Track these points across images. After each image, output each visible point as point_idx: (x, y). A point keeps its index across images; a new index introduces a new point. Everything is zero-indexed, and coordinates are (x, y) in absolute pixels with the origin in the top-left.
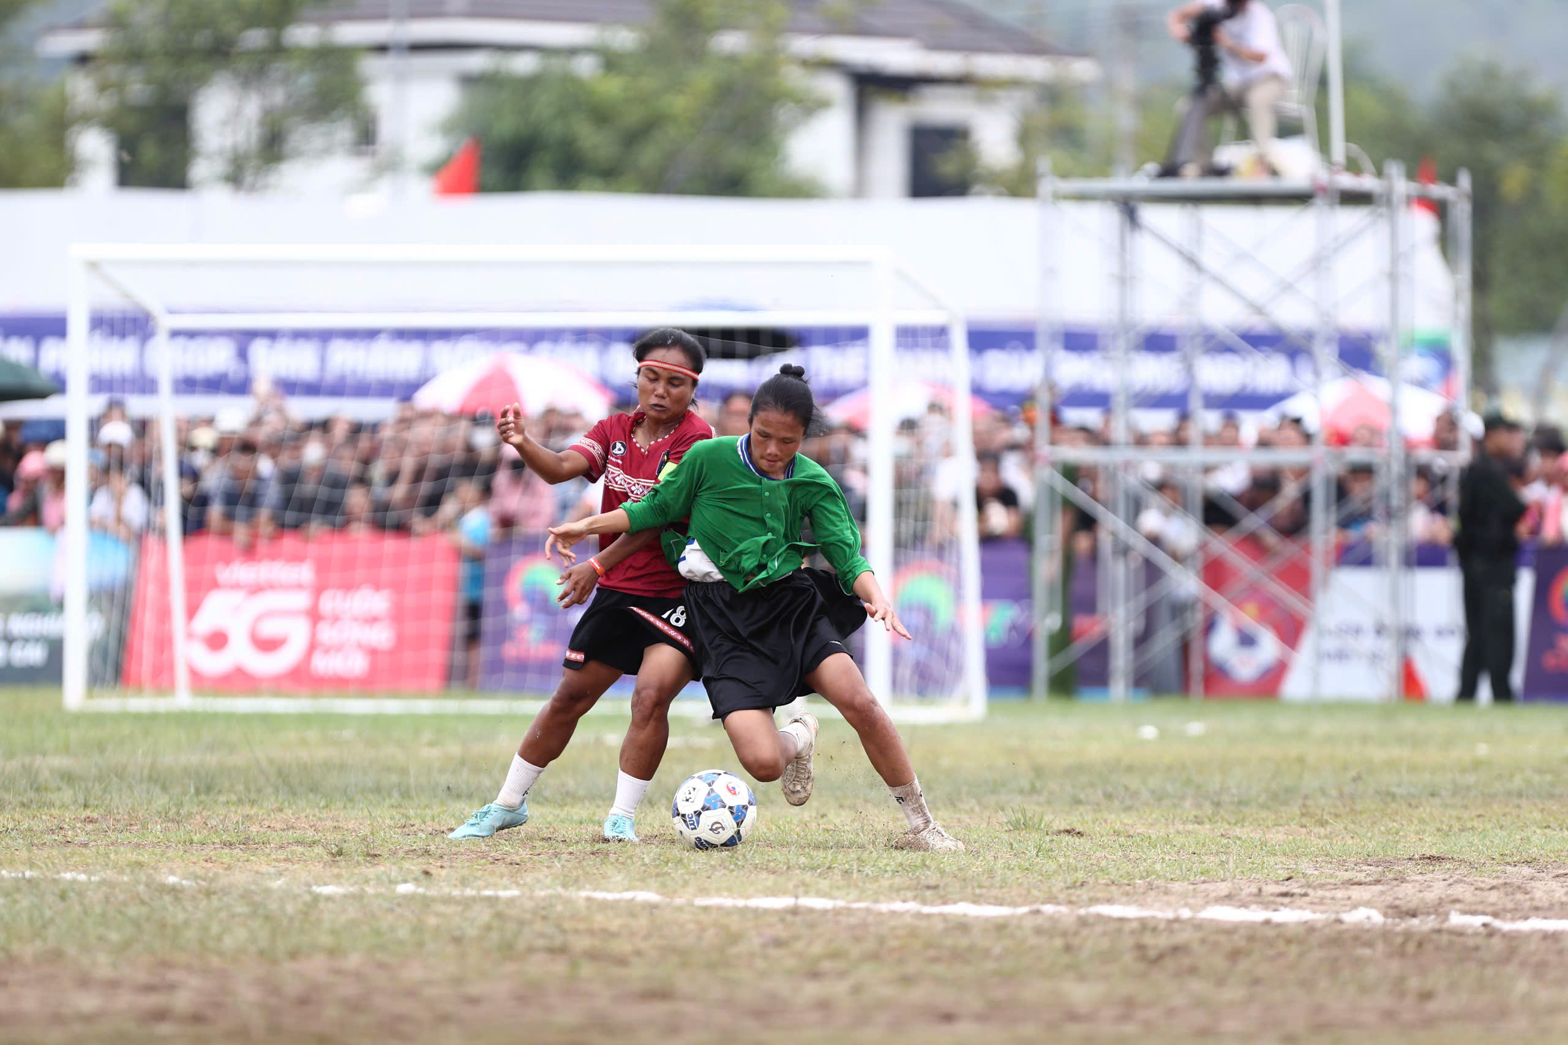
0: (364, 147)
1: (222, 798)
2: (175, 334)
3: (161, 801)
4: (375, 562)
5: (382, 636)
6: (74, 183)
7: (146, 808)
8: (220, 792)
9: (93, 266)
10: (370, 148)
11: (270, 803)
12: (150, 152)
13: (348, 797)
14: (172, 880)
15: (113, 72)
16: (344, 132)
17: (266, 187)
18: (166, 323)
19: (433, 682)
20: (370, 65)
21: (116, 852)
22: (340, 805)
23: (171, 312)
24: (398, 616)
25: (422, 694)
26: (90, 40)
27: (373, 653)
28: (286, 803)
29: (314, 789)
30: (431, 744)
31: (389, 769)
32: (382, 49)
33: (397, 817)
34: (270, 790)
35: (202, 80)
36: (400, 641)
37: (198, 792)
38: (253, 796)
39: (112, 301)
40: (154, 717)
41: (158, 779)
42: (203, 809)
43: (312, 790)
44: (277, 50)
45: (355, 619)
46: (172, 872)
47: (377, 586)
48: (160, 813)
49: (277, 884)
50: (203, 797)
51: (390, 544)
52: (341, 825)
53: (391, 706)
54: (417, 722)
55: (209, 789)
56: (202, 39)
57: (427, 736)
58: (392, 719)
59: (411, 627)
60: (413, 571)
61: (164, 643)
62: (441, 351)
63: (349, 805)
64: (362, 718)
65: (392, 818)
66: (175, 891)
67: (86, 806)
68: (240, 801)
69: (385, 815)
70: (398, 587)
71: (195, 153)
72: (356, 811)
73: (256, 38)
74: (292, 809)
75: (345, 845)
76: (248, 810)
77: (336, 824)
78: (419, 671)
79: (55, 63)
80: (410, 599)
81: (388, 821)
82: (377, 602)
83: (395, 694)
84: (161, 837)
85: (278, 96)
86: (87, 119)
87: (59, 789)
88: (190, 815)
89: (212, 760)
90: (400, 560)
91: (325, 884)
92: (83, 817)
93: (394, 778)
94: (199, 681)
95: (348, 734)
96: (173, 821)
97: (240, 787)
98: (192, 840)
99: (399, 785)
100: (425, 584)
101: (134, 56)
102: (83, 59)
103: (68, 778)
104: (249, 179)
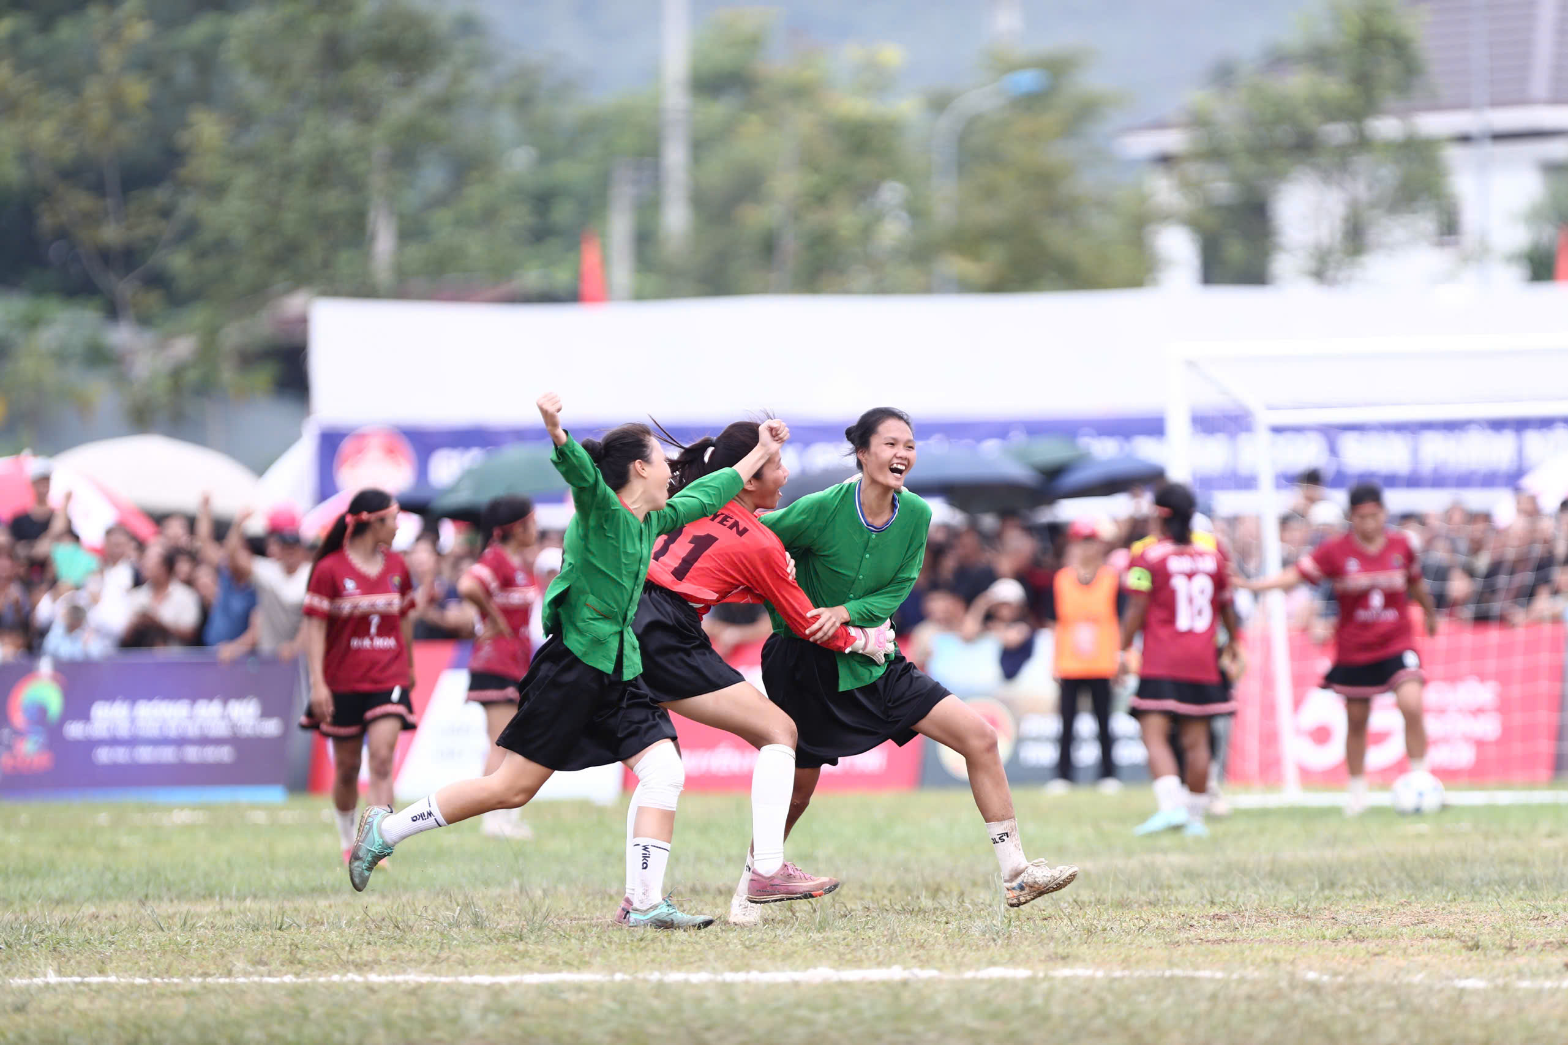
0: (1446, 238)
1: (1348, 893)
2: (1277, 430)
3: (1286, 897)
4: (1479, 654)
5: (1489, 727)
6: (1154, 282)
7: (1273, 904)
8: (1343, 887)
9: (1191, 364)
10: (1453, 238)
11: (1395, 898)
12: (1235, 250)
13: (1474, 888)
14: (1311, 976)
15: (1194, 170)
16: (1426, 223)
17: (1349, 279)
18: (1265, 418)
19: (1544, 773)
20: (1454, 155)
21: (1251, 948)
22: (1467, 897)
23: (1270, 408)
24: (1504, 707)
25: (1532, 785)
26: (1173, 141)
27: (1480, 744)
28: (1413, 897)
29: (1438, 882)
30: (1550, 835)
31: (1511, 861)
32: (1465, 139)
33: (1528, 910)
34: (1394, 885)
35: (1280, 176)
36: (1507, 733)
37: (1322, 887)
38: (1378, 891)
39: (1211, 400)
40: (1264, 813)
41: (1280, 875)
42: (1331, 905)
43: (1437, 884)
44: (1363, 143)
45: (1460, 711)
46: (1310, 968)
47: (1482, 677)
48: (1288, 908)
49: (1417, 978)
50: (1327, 892)
51: (1493, 635)
52: (1471, 918)
53: (1504, 797)
54: (1532, 812)
55: (1332, 885)
56: (1283, 133)
57: (1544, 827)
58: (1505, 811)
59: (1518, 718)
60: (1518, 662)
61: (1270, 738)
62: (1533, 440)
63: (1477, 898)
64: (1474, 811)
65: (1523, 910)
66: (1315, 988)
67: (1213, 903)
68: (1366, 896)
69: (1514, 906)
70: (1503, 678)
71: (1277, 247)
72: (1485, 904)
73: (1338, 132)
74: (1420, 903)
75: (1482, 938)
76: (1375, 904)
77: (1466, 917)
78: (1528, 762)
79: (1132, 164)
80: (1516, 690)
81: (1519, 914)
82: (1484, 693)
83: (1506, 786)
84: (1293, 933)
85: (1360, 189)
86: (1166, 217)
87: (1182, 887)
88: (1317, 910)
89: (1329, 855)
90: (1505, 651)
91: (1467, 978)
92: (1212, 914)
93: (1518, 871)
94: (1307, 776)
95: (1466, 825)
96: (1302, 917)
97: (1363, 882)
98: (1324, 935)
99: (1525, 876)
100: (1530, 675)
101: (1215, 154)
102: (1165, 160)
103: (1191, 875)
104: (1330, 273)
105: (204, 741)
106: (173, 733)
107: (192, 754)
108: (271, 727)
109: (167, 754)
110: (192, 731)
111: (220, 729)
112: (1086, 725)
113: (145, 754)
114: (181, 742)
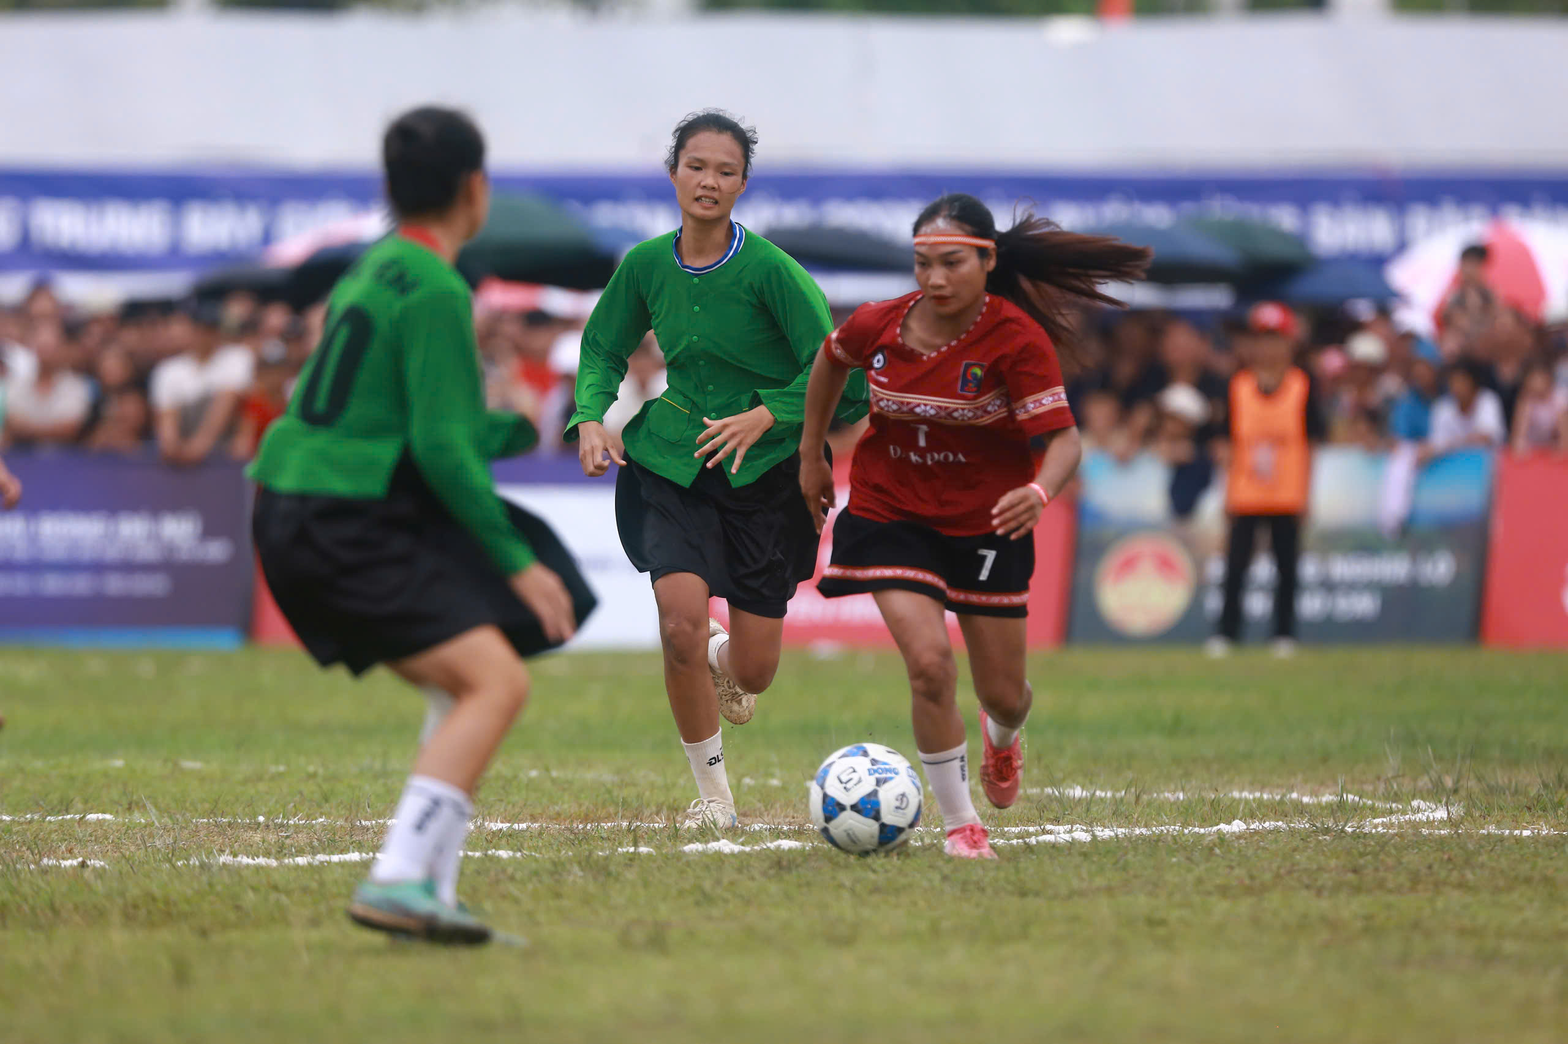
105: (129, 567)
106: (87, 555)
107: (115, 585)
108: (217, 551)
109: (81, 585)
110: (112, 553)
111: (148, 552)
112: (1263, 569)
113: (53, 585)
114: (98, 567)
